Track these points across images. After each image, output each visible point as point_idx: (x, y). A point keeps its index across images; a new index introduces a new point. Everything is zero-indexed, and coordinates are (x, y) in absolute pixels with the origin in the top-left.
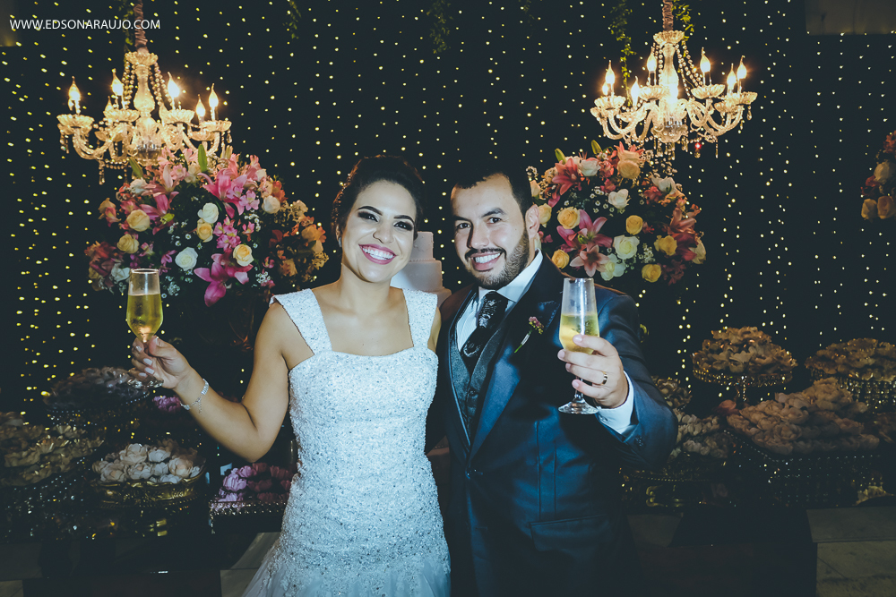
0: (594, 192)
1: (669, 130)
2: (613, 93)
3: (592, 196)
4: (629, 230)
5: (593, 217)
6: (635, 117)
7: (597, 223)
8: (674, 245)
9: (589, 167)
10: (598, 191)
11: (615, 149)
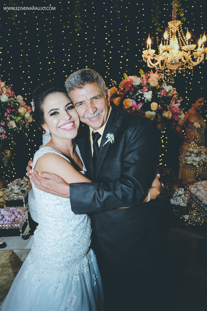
0: (138, 92)
1: (173, 64)
2: (150, 48)
3: (137, 94)
4: (152, 109)
5: (138, 103)
6: (159, 58)
7: (139, 105)
8: (171, 115)
9: (136, 81)
10: (140, 92)
11: (149, 73)
